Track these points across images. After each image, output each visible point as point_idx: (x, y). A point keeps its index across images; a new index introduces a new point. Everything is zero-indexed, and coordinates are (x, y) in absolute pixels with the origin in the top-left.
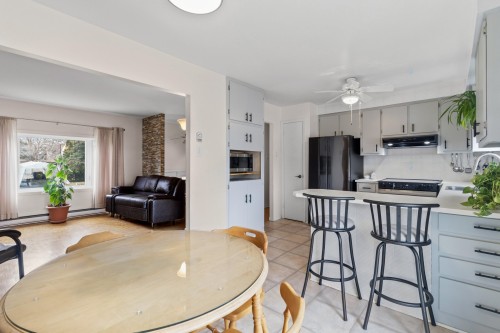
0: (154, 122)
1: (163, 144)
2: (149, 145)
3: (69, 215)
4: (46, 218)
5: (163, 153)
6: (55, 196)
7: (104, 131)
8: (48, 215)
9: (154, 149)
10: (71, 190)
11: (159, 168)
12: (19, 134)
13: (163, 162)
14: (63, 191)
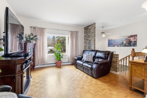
0: (90, 27)
1: (95, 36)
2: (87, 38)
3: (62, 64)
4: (55, 65)
5: (95, 40)
6: (57, 57)
7: (72, 33)
8: (56, 63)
9: (90, 39)
10: (62, 55)
11: (93, 47)
12: (47, 34)
13: (95, 44)
14: (60, 55)
